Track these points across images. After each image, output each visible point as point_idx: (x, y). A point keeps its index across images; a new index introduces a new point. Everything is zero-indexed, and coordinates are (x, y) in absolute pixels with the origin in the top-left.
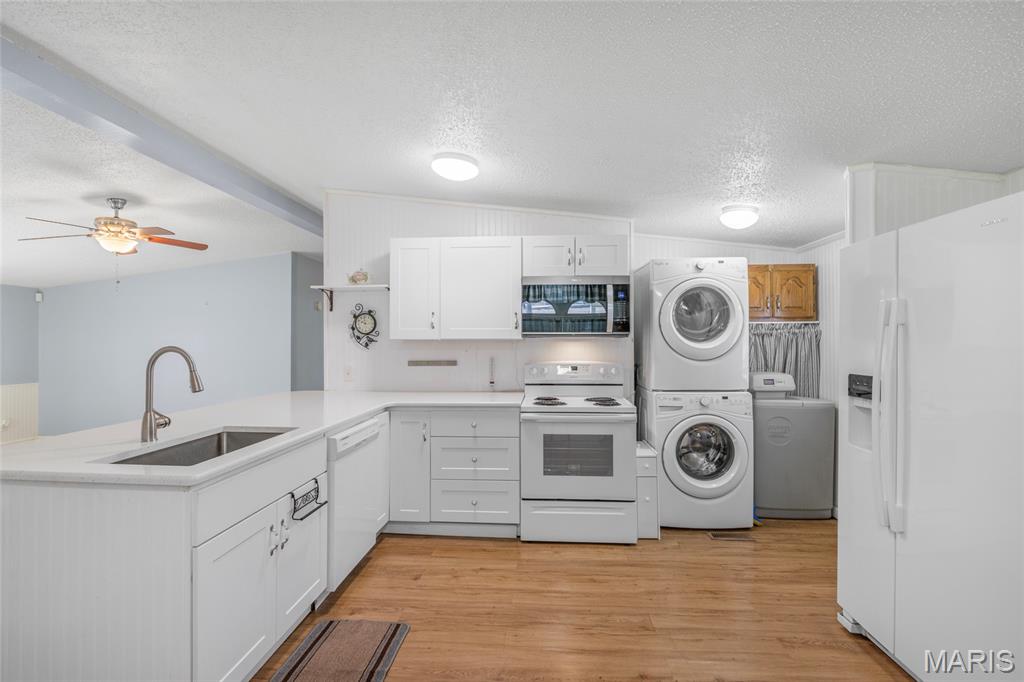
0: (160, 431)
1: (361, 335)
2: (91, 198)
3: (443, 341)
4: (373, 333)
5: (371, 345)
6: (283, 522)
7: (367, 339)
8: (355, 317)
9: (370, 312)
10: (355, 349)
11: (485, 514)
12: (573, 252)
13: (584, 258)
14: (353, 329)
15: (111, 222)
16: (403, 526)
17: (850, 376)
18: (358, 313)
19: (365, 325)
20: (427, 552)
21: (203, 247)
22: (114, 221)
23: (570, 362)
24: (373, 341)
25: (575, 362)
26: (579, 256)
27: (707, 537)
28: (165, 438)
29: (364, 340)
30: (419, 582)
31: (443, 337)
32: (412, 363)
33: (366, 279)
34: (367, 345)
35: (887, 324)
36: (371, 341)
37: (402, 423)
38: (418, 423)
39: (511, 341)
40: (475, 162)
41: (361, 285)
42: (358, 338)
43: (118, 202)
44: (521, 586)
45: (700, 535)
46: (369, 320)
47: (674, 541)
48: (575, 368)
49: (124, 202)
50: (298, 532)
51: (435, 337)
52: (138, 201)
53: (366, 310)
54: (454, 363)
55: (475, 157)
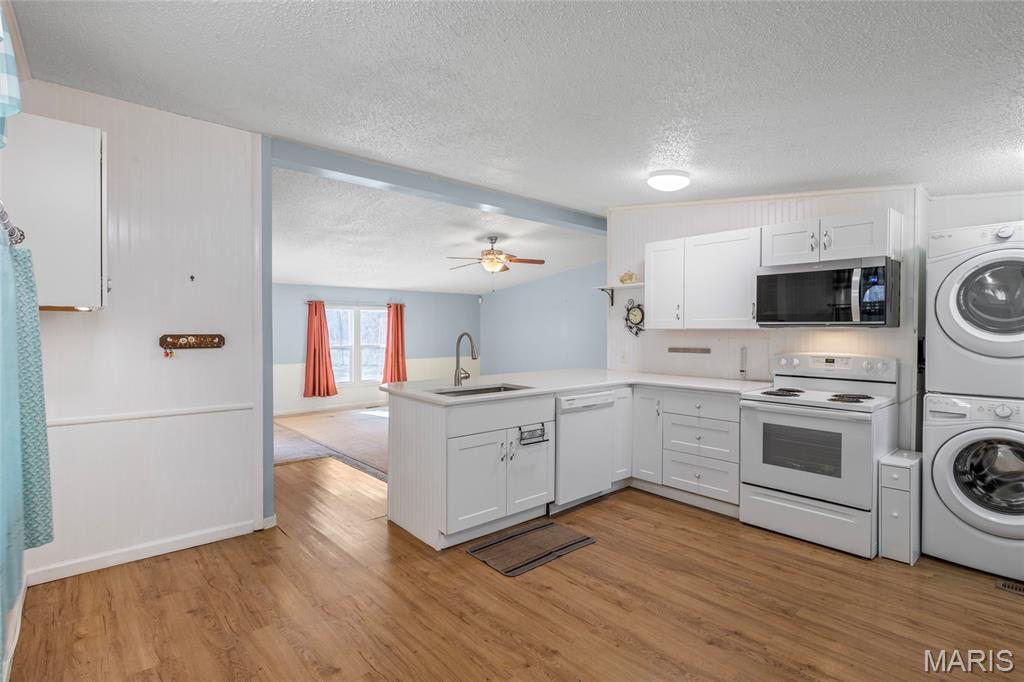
0: (463, 381)
1: (632, 326)
2: (479, 239)
3: (688, 330)
4: (642, 323)
5: (640, 333)
6: (511, 443)
7: (637, 328)
8: (629, 310)
9: (639, 305)
10: (629, 335)
11: (705, 487)
12: (817, 236)
13: (830, 241)
14: (626, 320)
15: (489, 253)
16: (644, 484)
18: (630, 307)
19: (635, 317)
20: (649, 506)
21: (542, 262)
22: (491, 252)
23: (824, 354)
24: (642, 329)
25: (830, 354)
26: (825, 240)
28: (466, 385)
29: (635, 329)
30: (627, 522)
31: (686, 327)
32: (672, 350)
33: (631, 279)
34: (637, 334)
36: (640, 330)
37: (643, 398)
38: (653, 399)
41: (628, 284)
43: (493, 239)
44: (705, 549)
45: (983, 579)
46: (637, 312)
47: (931, 572)
48: (830, 361)
49: (496, 238)
50: (525, 455)
51: (681, 327)
52: (504, 237)
53: (635, 304)
54: (707, 351)
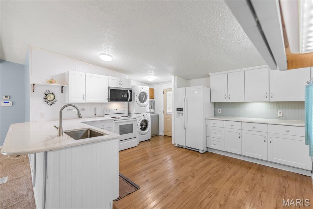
1: (48, 101)
4: (54, 100)
5: (52, 105)
8: (46, 95)
9: (53, 93)
10: (46, 106)
14: (45, 99)
17: (177, 108)
18: (47, 93)
19: (50, 98)
24: (54, 103)
25: (117, 108)
26: (121, 83)
27: (146, 142)
29: (50, 103)
31: (87, 102)
35: (185, 100)
36: (53, 103)
39: (105, 103)
40: (111, 56)
42: (47, 102)
45: (144, 142)
46: (52, 96)
47: (142, 144)
48: (116, 110)
53: (51, 92)
54: (84, 110)
55: (111, 55)
